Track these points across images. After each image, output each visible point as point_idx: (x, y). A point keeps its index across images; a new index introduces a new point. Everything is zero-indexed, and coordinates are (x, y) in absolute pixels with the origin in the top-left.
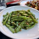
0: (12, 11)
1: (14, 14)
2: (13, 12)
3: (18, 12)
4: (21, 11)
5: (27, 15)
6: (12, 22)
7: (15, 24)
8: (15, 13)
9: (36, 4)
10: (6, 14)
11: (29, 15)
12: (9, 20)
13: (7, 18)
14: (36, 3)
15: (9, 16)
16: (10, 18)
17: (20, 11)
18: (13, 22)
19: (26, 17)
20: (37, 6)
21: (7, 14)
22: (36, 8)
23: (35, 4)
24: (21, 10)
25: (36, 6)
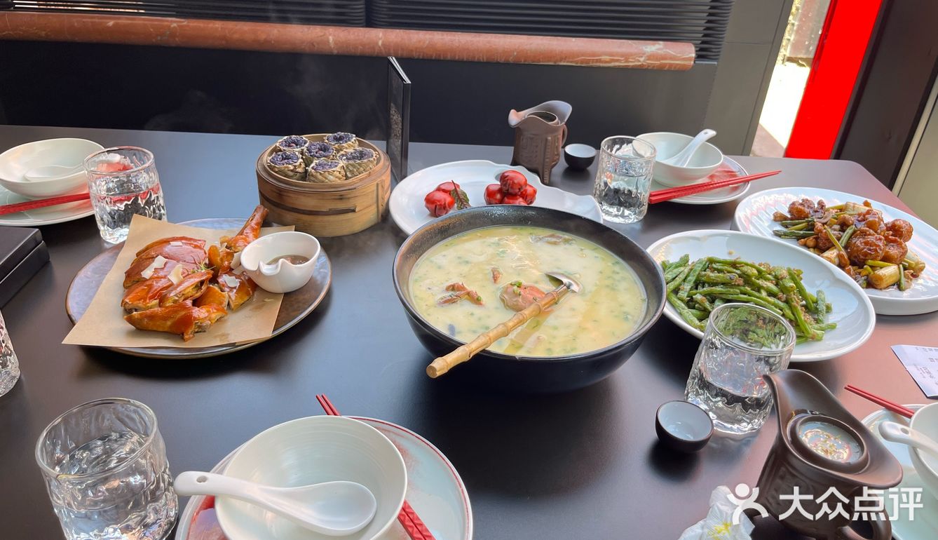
0: (710, 256)
1: (714, 270)
2: (711, 261)
3: (734, 265)
4: (753, 266)
5: (774, 288)
6: (698, 297)
7: (707, 305)
8: (719, 267)
9: (844, 231)
10: (681, 259)
11: (782, 291)
12: (687, 287)
13: (682, 276)
14: (844, 225)
15: (691, 269)
16: (692, 278)
17: (747, 265)
18: (704, 298)
19: (764, 294)
20: (846, 247)
21: (684, 261)
22: (832, 253)
23: (837, 227)
24: (749, 262)
25: (841, 244)
